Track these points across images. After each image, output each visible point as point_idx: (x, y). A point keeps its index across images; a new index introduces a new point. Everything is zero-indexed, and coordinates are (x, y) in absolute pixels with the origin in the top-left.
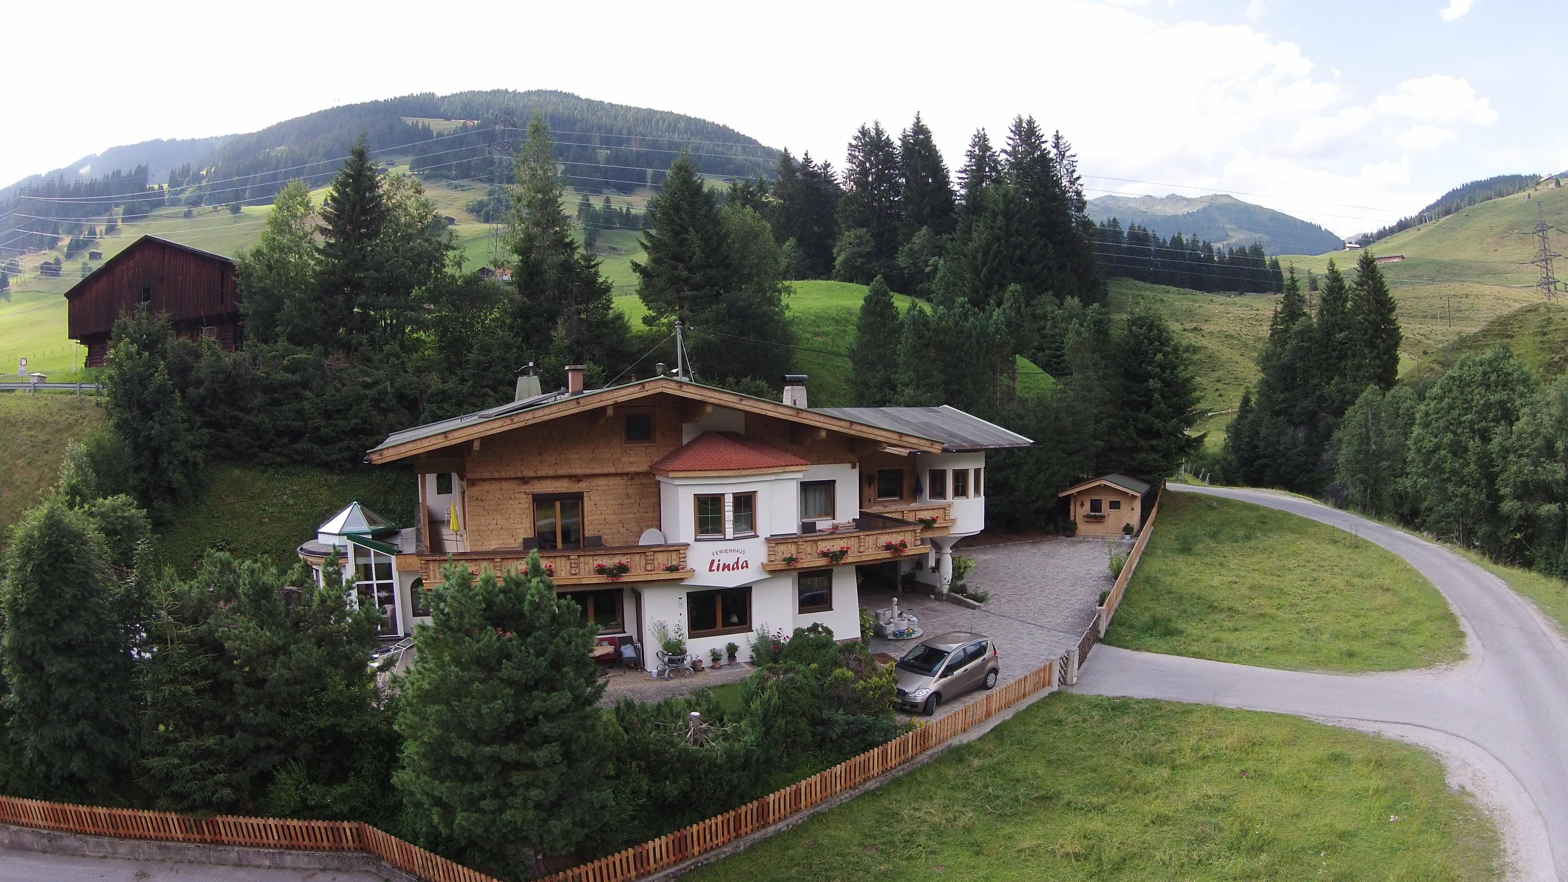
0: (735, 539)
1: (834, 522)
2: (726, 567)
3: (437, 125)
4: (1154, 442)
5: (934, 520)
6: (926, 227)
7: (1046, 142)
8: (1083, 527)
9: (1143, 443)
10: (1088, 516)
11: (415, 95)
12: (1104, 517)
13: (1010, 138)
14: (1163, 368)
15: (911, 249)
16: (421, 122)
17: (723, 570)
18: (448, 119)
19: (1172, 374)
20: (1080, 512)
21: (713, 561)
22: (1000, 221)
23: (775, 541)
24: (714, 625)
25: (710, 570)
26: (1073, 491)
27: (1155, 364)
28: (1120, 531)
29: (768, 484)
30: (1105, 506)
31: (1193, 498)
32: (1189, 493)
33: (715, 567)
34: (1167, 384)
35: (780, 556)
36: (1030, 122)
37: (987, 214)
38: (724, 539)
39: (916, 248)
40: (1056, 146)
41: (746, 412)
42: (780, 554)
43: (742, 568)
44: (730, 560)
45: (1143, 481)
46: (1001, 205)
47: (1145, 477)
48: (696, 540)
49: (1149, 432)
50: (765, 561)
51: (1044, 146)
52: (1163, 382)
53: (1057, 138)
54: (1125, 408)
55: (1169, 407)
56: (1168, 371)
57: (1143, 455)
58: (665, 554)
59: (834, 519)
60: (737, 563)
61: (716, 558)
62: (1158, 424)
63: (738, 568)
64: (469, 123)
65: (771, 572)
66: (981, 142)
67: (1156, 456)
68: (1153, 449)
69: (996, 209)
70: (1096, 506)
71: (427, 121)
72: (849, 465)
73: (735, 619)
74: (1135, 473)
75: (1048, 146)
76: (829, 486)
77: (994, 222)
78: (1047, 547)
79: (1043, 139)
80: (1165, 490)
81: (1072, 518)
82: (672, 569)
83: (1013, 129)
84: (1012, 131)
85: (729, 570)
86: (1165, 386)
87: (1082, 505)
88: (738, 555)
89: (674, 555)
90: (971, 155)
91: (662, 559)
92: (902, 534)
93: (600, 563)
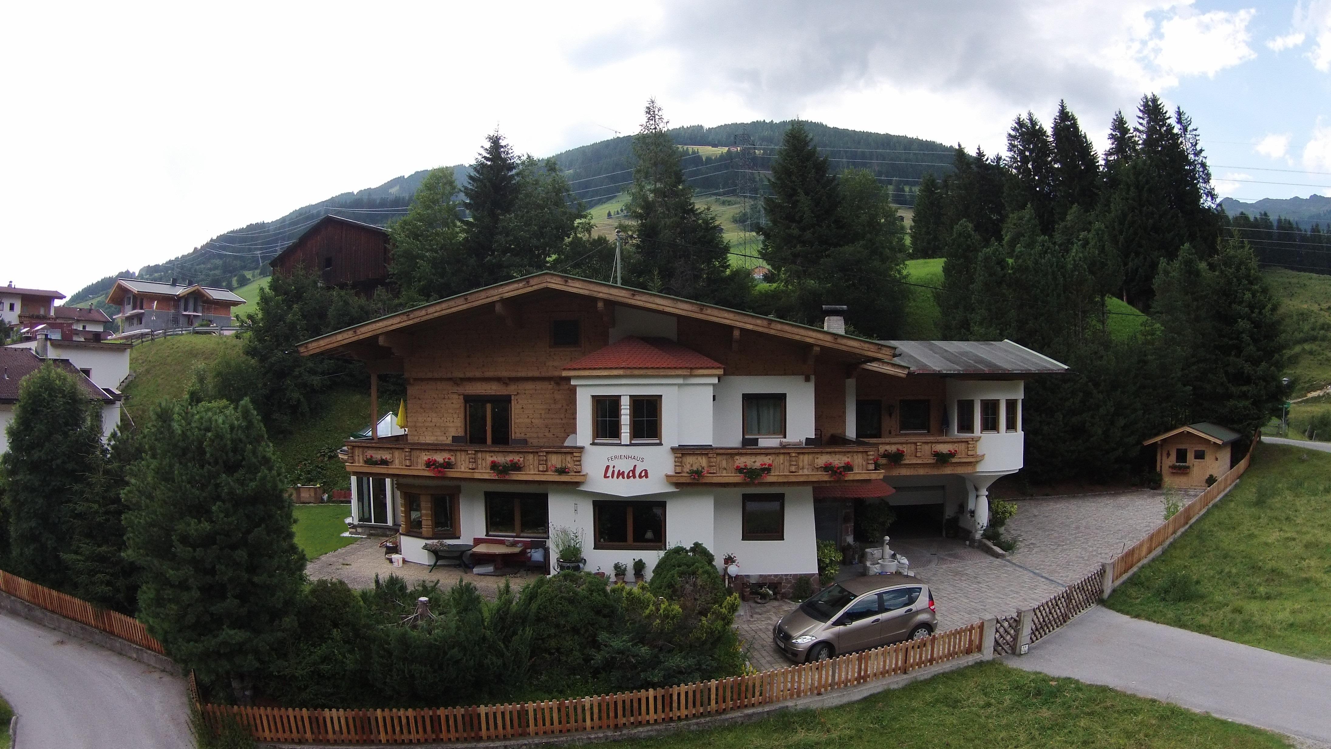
0: (631, 445)
1: (784, 440)
2: (621, 474)
3: (706, 151)
4: (1245, 388)
5: (952, 455)
6: (1076, 204)
7: (1169, 118)
8: (1168, 480)
9: (1234, 389)
10: (1173, 467)
11: (685, 127)
12: (1188, 467)
13: (1140, 117)
14: (1252, 307)
15: (1066, 226)
16: (691, 148)
17: (618, 478)
18: (715, 146)
19: (1260, 313)
20: (1166, 462)
21: (608, 467)
22: (1133, 192)
23: (682, 452)
24: (625, 540)
25: (605, 477)
26: (1158, 439)
27: (1244, 304)
28: (1204, 484)
29: (676, 388)
30: (1190, 456)
31: (1286, 450)
32: (1282, 445)
33: (609, 474)
34: (1257, 325)
35: (687, 468)
36: (1155, 100)
37: (1122, 186)
38: (620, 445)
39: (1069, 224)
40: (1179, 121)
41: (679, 317)
42: (688, 466)
43: (640, 477)
44: (626, 467)
45: (1233, 430)
46: (1132, 176)
47: (1235, 426)
48: (593, 444)
49: (1240, 378)
50: (671, 473)
51: (1168, 121)
52: (1252, 323)
53: (1179, 114)
54: (1217, 352)
55: (1258, 350)
56: (1257, 311)
57: (1232, 403)
58: (559, 456)
59: (785, 437)
60: (634, 471)
61: (611, 464)
62: (1248, 368)
63: (634, 477)
64: (733, 149)
65: (677, 485)
66: (1120, 124)
67: (1247, 403)
68: (1244, 396)
69: (1128, 180)
70: (1182, 455)
71: (696, 148)
72: (802, 378)
73: (649, 535)
74: (1223, 421)
75: (1172, 121)
76: (779, 400)
77: (1127, 193)
78: (1123, 500)
79: (1167, 115)
80: (1260, 442)
81: (1158, 469)
82: (562, 471)
83: (1142, 108)
84: (1140, 110)
85: (623, 478)
86: (1255, 327)
87: (1168, 455)
88: (634, 462)
89: (569, 458)
90: (1112, 137)
91: (555, 461)
92: (849, 455)
93: (496, 459)
